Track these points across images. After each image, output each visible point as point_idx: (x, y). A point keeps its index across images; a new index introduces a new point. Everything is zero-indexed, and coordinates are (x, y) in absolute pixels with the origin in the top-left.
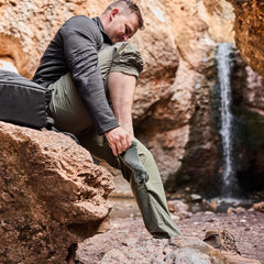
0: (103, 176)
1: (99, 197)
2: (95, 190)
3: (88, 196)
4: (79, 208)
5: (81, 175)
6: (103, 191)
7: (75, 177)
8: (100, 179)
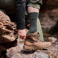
0: (14, 26)
1: (12, 34)
2: (11, 31)
3: (8, 33)
4: (4, 37)
5: (5, 26)
6: (14, 31)
7: (2, 26)
8: (12, 27)
